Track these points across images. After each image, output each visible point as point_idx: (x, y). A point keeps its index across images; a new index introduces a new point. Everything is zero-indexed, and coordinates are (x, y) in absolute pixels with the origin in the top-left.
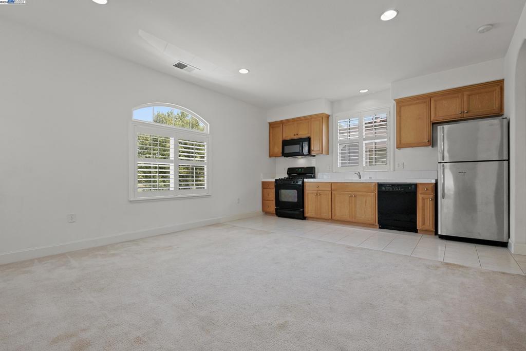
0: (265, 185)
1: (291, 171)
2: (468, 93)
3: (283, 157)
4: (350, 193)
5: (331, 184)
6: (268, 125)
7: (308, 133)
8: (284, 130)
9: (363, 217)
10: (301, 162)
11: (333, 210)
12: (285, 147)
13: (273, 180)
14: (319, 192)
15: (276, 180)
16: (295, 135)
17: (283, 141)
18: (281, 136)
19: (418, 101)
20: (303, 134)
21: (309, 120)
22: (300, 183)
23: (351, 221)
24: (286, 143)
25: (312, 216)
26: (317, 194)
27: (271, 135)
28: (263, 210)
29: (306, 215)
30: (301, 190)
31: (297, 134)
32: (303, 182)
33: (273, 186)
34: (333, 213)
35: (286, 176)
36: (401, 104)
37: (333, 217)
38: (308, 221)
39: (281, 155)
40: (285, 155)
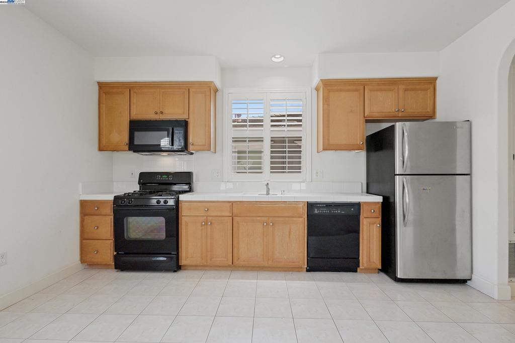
0: (87, 209)
1: (146, 179)
2: (404, 87)
3: (131, 152)
4: (266, 219)
5: (232, 203)
6: (96, 88)
7: (184, 113)
8: (134, 100)
9: (285, 257)
10: (166, 164)
11: (235, 250)
12: (137, 134)
13: (111, 197)
14: (209, 218)
15: (116, 198)
16: (156, 113)
17: (130, 121)
18: (127, 112)
19: (349, 87)
20: (173, 112)
21: (186, 89)
22: (171, 202)
23: (266, 265)
24: (136, 126)
25: (194, 263)
26: (206, 224)
27: (103, 106)
28: (83, 260)
29: (183, 262)
30: (173, 217)
31: (162, 113)
32: (177, 202)
33: (109, 210)
34: (235, 254)
35: (137, 188)
36: (330, 87)
37: (235, 261)
38: (186, 271)
39: (127, 148)
40: (134, 147)
